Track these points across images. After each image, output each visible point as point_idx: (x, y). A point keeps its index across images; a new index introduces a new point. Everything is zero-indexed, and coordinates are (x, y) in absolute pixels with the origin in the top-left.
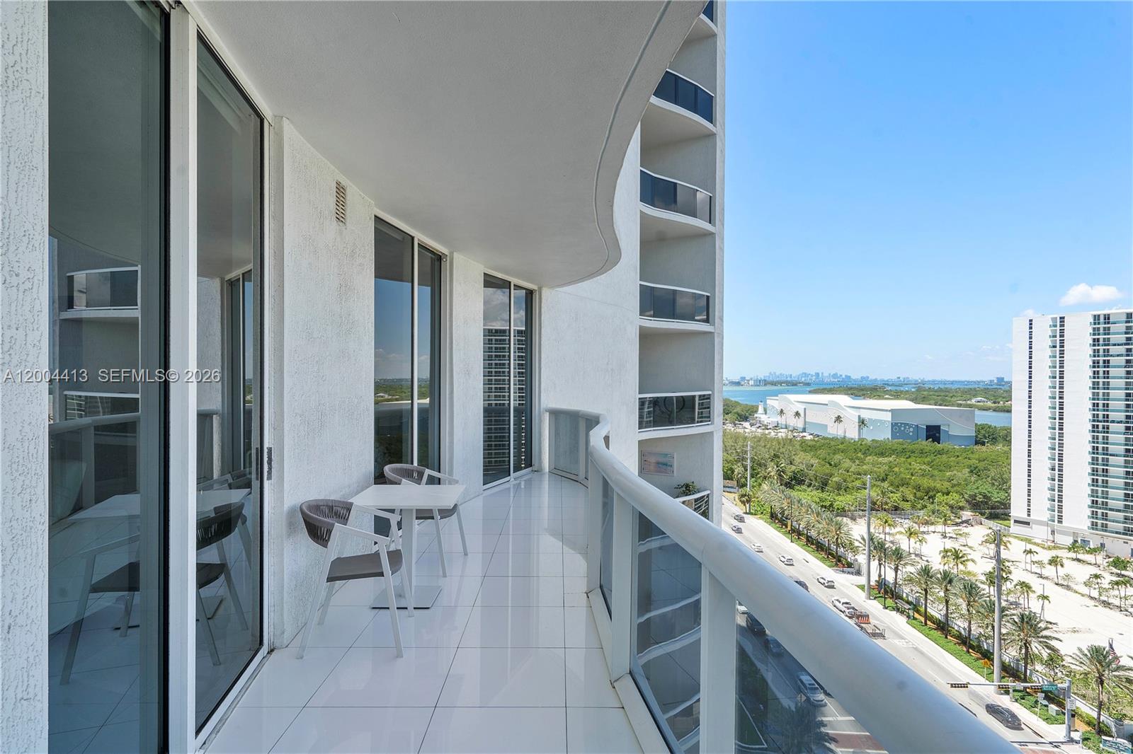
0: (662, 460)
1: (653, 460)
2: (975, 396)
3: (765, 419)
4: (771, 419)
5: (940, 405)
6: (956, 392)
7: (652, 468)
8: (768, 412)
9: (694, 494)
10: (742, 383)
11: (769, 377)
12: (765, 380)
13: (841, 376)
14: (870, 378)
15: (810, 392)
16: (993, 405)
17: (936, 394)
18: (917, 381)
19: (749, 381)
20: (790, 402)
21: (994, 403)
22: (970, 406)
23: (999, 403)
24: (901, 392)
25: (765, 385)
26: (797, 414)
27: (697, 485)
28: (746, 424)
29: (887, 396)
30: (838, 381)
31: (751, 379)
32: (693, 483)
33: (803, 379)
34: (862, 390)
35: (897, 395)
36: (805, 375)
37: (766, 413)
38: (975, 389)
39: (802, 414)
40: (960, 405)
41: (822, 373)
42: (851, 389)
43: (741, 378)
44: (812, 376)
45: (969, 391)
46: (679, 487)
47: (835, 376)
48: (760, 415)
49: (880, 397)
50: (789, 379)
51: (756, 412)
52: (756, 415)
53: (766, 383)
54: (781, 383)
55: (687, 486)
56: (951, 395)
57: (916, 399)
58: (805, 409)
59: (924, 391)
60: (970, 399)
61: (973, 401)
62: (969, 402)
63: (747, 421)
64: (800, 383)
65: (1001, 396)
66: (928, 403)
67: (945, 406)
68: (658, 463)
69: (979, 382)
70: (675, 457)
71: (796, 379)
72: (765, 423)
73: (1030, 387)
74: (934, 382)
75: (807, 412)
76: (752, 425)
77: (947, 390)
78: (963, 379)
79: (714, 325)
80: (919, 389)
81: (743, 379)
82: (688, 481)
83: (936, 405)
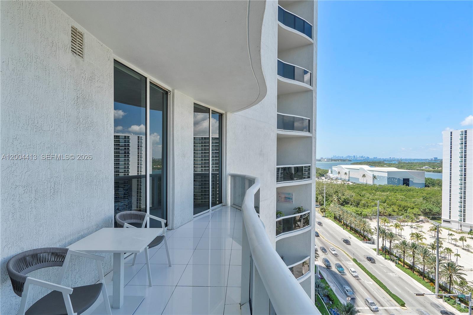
0: (287, 196)
1: (283, 196)
2: (425, 166)
3: (331, 176)
4: (334, 176)
5: (409, 170)
6: (416, 164)
7: (283, 200)
8: (333, 173)
9: (302, 212)
10: (322, 160)
11: (333, 158)
12: (331, 159)
13: (365, 157)
14: (378, 158)
15: (351, 164)
16: (433, 170)
17: (407, 165)
18: (398, 159)
19: (324, 159)
20: (343, 168)
21: (433, 168)
22: (422, 170)
23: (435, 168)
24: (392, 164)
25: (332, 161)
26: (346, 173)
27: (304, 208)
28: (323, 178)
29: (385, 166)
30: (364, 159)
31: (325, 158)
32: (302, 207)
33: (348, 158)
34: (374, 163)
35: (390, 165)
36: (349, 156)
37: (332, 173)
38: (424, 162)
39: (348, 174)
40: (418, 170)
41: (357, 156)
42: (369, 162)
43: (321, 158)
44: (352, 157)
45: (422, 163)
46: (295, 209)
47: (362, 157)
48: (329, 174)
49: (382, 166)
50: (342, 158)
51: (328, 172)
52: (327, 174)
53: (332, 160)
54: (338, 160)
55: (299, 208)
56: (414, 165)
57: (398, 167)
58: (349, 171)
59: (402, 163)
60: (422, 167)
61: (424, 168)
62: (422, 168)
63: (323, 176)
64: (347, 160)
65: (436, 166)
66: (403, 168)
67: (411, 170)
68: (286, 198)
69: (426, 160)
70: (294, 195)
71: (345, 158)
72: (332, 177)
73: (451, 162)
74: (406, 160)
75: (350, 172)
76: (326, 178)
77: (412, 163)
78: (419, 158)
79: (312, 133)
80: (399, 163)
81: (322, 158)
82: (300, 206)
83: (407, 170)
